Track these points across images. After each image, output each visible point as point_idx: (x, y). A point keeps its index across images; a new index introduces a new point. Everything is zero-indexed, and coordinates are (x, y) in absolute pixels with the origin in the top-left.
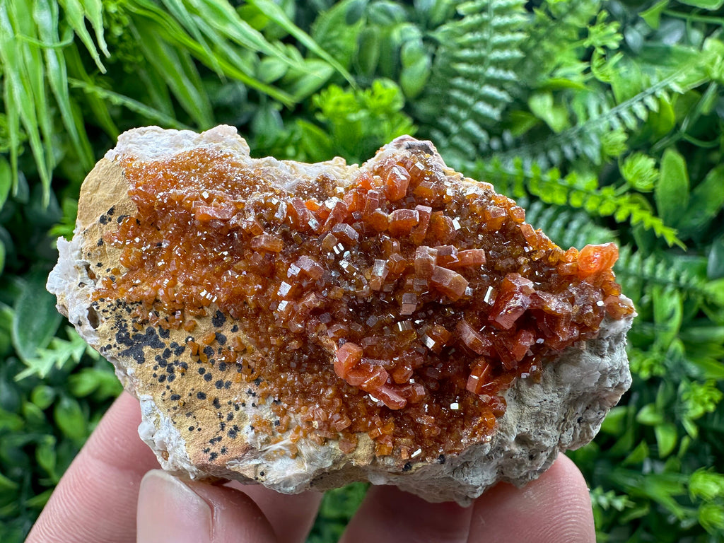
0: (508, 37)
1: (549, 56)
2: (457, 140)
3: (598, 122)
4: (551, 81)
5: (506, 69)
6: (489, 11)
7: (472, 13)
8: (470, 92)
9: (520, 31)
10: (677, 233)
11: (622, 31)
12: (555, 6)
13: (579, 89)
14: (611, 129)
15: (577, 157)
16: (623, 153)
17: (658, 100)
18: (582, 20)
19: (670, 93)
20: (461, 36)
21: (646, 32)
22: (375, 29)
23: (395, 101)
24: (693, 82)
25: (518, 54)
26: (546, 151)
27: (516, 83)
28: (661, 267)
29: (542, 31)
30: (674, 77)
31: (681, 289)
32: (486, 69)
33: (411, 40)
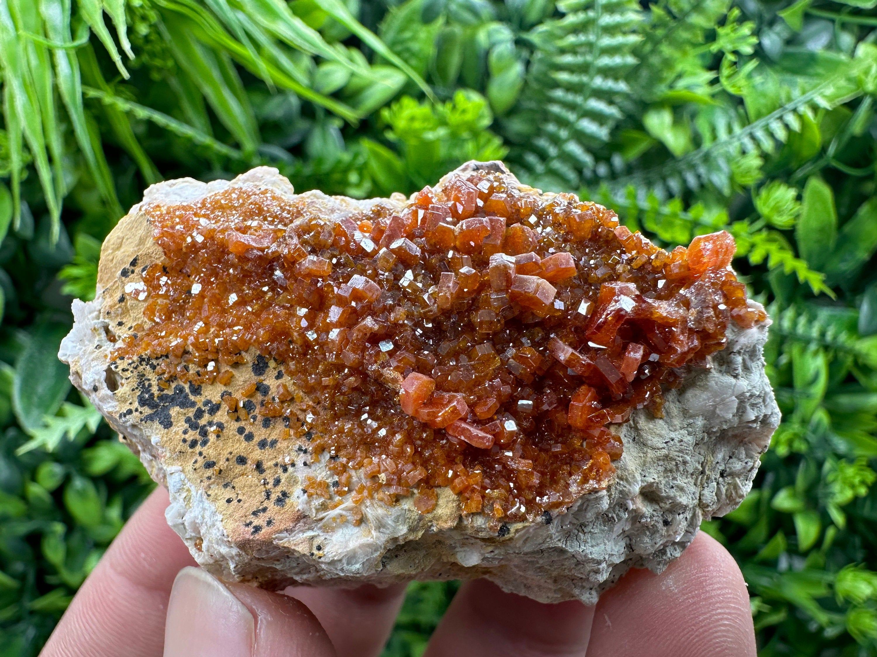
0: (619, 39)
1: (668, 63)
2: (556, 165)
3: (727, 143)
4: (671, 93)
5: (616, 79)
6: (596, 8)
7: (575, 10)
8: (572, 107)
9: (634, 32)
10: (823, 279)
11: (757, 33)
12: (676, 2)
13: (706, 103)
14: (744, 153)
15: (702, 186)
16: (759, 182)
17: (801, 117)
18: (709, 19)
19: (815, 108)
20: (561, 38)
21: (786, 35)
22: (457, 29)
23: (481, 117)
24: (844, 95)
25: (631, 60)
26: (664, 179)
27: (627, 96)
28: (802, 321)
29: (660, 32)
30: (820, 89)
31: (826, 348)
32: (592, 78)
33: (500, 42)
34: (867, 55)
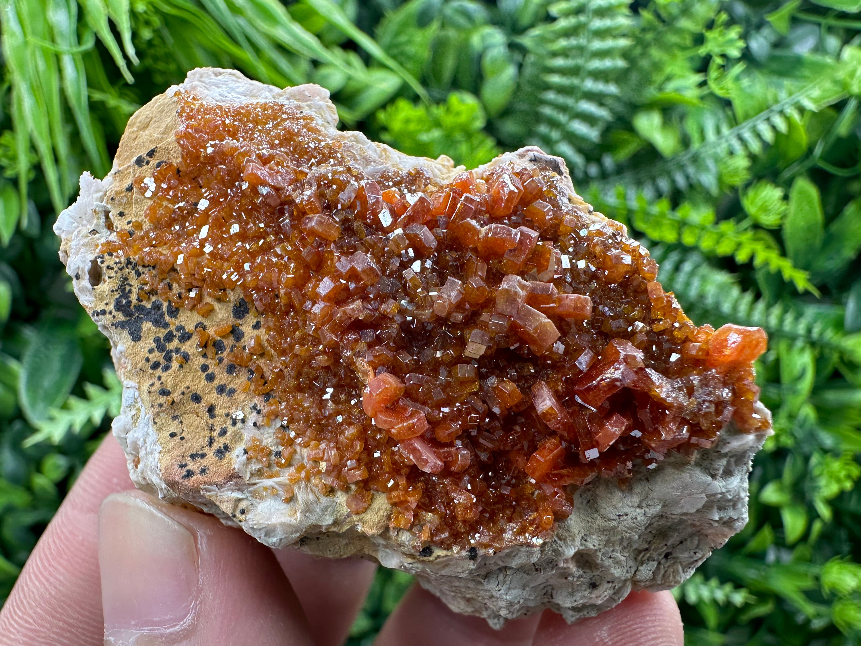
0: (609, 43)
1: (657, 66)
3: (715, 145)
4: (660, 96)
5: (606, 81)
6: (587, 12)
7: (567, 14)
8: (563, 109)
9: (624, 36)
10: (808, 277)
11: (744, 36)
12: (665, 7)
13: (694, 105)
14: (731, 153)
15: (691, 186)
16: (745, 182)
17: (788, 119)
18: (697, 24)
19: (802, 110)
20: (552, 41)
21: (773, 38)
22: (451, 33)
23: (474, 119)
24: (829, 97)
25: (621, 63)
26: (653, 179)
27: (617, 98)
28: (789, 319)
29: (649, 36)
30: (807, 91)
31: (813, 344)
32: (583, 80)
33: (494, 46)
34: (853, 57)
